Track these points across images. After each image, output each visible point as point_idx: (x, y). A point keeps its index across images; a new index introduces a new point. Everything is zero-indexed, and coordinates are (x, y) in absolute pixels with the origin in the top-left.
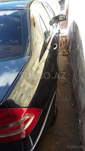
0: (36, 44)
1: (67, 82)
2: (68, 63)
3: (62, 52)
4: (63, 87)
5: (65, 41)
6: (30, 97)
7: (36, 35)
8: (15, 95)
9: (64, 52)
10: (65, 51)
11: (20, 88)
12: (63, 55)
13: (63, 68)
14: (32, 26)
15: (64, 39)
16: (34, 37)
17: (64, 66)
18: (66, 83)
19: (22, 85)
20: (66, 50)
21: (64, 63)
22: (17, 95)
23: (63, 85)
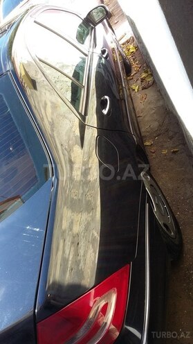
0: (52, 124)
1: (176, 150)
2: (161, 103)
3: (139, 82)
4: (172, 163)
5: (134, 50)
6: (94, 240)
7: (46, 104)
8: (60, 253)
9: (142, 80)
10: (144, 75)
11: (64, 232)
12: (144, 88)
13: (156, 120)
14: (29, 91)
15: (131, 46)
16: (43, 111)
17: (155, 115)
18: (174, 152)
19: (65, 225)
20: (146, 72)
21: (152, 106)
22: (64, 252)
23: (171, 160)
